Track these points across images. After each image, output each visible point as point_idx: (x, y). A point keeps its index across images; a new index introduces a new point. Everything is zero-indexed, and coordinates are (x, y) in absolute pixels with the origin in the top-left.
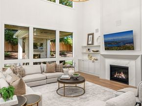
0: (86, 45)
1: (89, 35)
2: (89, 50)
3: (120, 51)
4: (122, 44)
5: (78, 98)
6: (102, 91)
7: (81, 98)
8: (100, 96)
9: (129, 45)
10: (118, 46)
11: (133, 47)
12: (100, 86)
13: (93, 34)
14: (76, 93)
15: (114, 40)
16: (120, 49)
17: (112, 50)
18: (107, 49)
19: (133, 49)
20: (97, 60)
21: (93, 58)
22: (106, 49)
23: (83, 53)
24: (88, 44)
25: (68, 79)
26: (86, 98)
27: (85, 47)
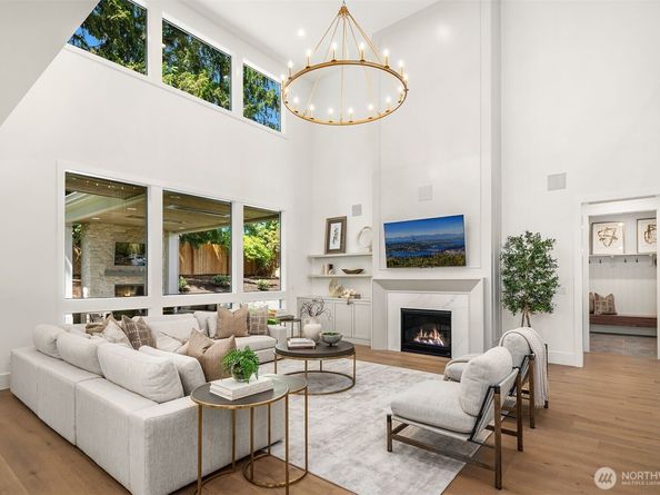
0: (320, 252)
1: (330, 222)
2: (331, 267)
3: (430, 269)
4: (434, 251)
5: (346, 395)
6: (396, 376)
7: (354, 395)
8: (397, 386)
9: (453, 252)
10: (425, 256)
11: (464, 257)
12: (385, 366)
13: (343, 221)
14: (331, 385)
15: (413, 238)
16: (430, 265)
17: (409, 266)
18: (392, 263)
19: (464, 264)
20: (357, 296)
21: (348, 291)
22: (389, 265)
23: (312, 278)
24: (328, 251)
25: (311, 348)
26: (366, 393)
27: (317, 258)
